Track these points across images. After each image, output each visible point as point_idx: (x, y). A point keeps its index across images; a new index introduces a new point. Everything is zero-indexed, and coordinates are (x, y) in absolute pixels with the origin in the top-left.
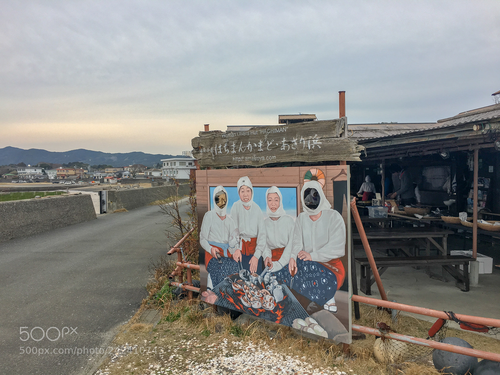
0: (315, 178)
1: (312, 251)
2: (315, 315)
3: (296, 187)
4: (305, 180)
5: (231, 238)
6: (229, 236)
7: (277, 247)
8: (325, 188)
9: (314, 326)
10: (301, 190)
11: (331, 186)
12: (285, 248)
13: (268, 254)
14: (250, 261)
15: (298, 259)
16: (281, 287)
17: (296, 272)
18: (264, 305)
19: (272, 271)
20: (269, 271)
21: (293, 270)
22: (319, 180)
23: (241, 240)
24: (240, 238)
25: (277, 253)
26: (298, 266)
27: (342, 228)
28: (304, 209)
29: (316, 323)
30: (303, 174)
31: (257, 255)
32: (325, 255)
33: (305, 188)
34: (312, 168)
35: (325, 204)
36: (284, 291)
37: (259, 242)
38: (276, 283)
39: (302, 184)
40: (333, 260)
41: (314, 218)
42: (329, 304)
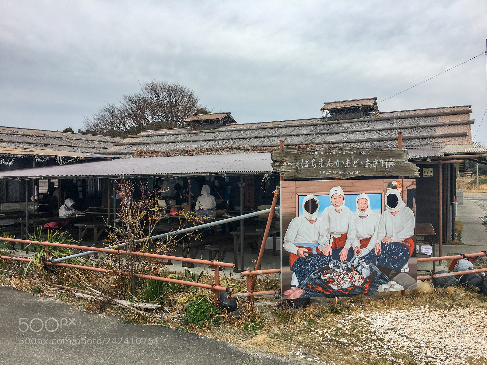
0: (395, 187)
1: (392, 236)
2: (395, 278)
3: (381, 194)
4: (388, 189)
5: (321, 237)
6: (319, 236)
7: (365, 238)
8: (402, 194)
9: (394, 286)
10: (385, 195)
11: (406, 192)
12: (371, 237)
13: (357, 244)
14: (341, 252)
15: (382, 243)
16: (368, 266)
17: (380, 252)
18: (354, 284)
19: (361, 256)
20: (358, 256)
21: (378, 251)
22: (398, 189)
23: (332, 237)
24: (331, 236)
25: (365, 242)
26: (382, 248)
27: (412, 218)
28: (387, 208)
29: (395, 283)
30: (387, 184)
31: (347, 246)
32: (401, 237)
33: (388, 194)
34: (393, 181)
35: (401, 204)
36: (371, 269)
37: (349, 237)
38: (364, 264)
39: (385, 191)
40: (407, 239)
41: (393, 214)
42: (404, 268)
